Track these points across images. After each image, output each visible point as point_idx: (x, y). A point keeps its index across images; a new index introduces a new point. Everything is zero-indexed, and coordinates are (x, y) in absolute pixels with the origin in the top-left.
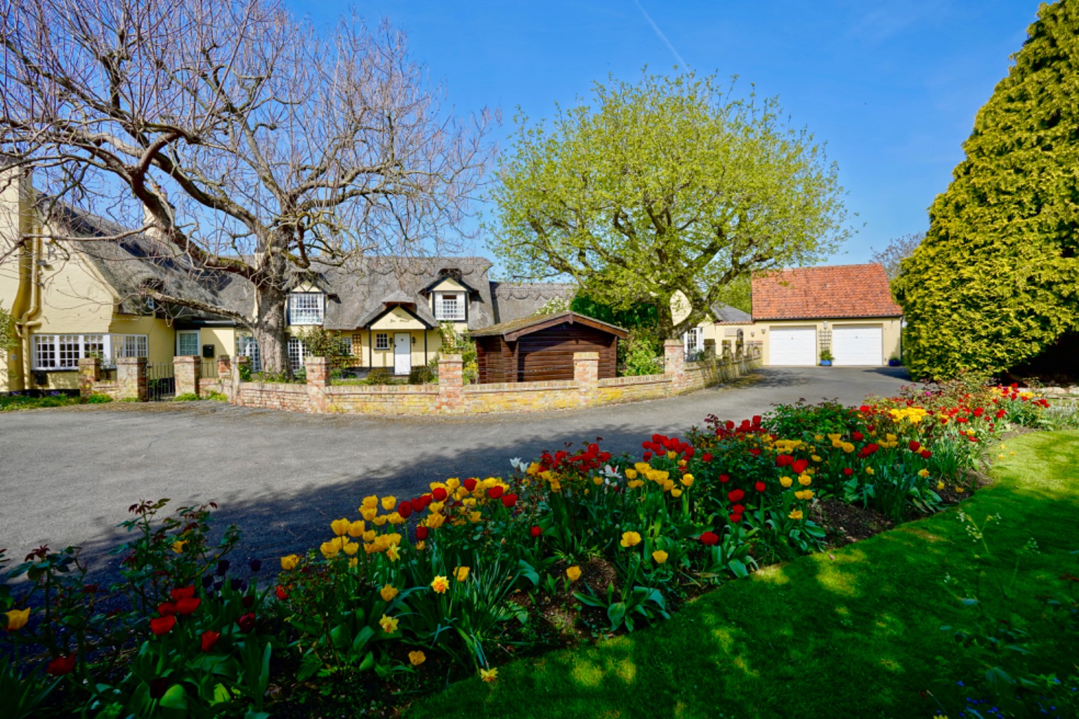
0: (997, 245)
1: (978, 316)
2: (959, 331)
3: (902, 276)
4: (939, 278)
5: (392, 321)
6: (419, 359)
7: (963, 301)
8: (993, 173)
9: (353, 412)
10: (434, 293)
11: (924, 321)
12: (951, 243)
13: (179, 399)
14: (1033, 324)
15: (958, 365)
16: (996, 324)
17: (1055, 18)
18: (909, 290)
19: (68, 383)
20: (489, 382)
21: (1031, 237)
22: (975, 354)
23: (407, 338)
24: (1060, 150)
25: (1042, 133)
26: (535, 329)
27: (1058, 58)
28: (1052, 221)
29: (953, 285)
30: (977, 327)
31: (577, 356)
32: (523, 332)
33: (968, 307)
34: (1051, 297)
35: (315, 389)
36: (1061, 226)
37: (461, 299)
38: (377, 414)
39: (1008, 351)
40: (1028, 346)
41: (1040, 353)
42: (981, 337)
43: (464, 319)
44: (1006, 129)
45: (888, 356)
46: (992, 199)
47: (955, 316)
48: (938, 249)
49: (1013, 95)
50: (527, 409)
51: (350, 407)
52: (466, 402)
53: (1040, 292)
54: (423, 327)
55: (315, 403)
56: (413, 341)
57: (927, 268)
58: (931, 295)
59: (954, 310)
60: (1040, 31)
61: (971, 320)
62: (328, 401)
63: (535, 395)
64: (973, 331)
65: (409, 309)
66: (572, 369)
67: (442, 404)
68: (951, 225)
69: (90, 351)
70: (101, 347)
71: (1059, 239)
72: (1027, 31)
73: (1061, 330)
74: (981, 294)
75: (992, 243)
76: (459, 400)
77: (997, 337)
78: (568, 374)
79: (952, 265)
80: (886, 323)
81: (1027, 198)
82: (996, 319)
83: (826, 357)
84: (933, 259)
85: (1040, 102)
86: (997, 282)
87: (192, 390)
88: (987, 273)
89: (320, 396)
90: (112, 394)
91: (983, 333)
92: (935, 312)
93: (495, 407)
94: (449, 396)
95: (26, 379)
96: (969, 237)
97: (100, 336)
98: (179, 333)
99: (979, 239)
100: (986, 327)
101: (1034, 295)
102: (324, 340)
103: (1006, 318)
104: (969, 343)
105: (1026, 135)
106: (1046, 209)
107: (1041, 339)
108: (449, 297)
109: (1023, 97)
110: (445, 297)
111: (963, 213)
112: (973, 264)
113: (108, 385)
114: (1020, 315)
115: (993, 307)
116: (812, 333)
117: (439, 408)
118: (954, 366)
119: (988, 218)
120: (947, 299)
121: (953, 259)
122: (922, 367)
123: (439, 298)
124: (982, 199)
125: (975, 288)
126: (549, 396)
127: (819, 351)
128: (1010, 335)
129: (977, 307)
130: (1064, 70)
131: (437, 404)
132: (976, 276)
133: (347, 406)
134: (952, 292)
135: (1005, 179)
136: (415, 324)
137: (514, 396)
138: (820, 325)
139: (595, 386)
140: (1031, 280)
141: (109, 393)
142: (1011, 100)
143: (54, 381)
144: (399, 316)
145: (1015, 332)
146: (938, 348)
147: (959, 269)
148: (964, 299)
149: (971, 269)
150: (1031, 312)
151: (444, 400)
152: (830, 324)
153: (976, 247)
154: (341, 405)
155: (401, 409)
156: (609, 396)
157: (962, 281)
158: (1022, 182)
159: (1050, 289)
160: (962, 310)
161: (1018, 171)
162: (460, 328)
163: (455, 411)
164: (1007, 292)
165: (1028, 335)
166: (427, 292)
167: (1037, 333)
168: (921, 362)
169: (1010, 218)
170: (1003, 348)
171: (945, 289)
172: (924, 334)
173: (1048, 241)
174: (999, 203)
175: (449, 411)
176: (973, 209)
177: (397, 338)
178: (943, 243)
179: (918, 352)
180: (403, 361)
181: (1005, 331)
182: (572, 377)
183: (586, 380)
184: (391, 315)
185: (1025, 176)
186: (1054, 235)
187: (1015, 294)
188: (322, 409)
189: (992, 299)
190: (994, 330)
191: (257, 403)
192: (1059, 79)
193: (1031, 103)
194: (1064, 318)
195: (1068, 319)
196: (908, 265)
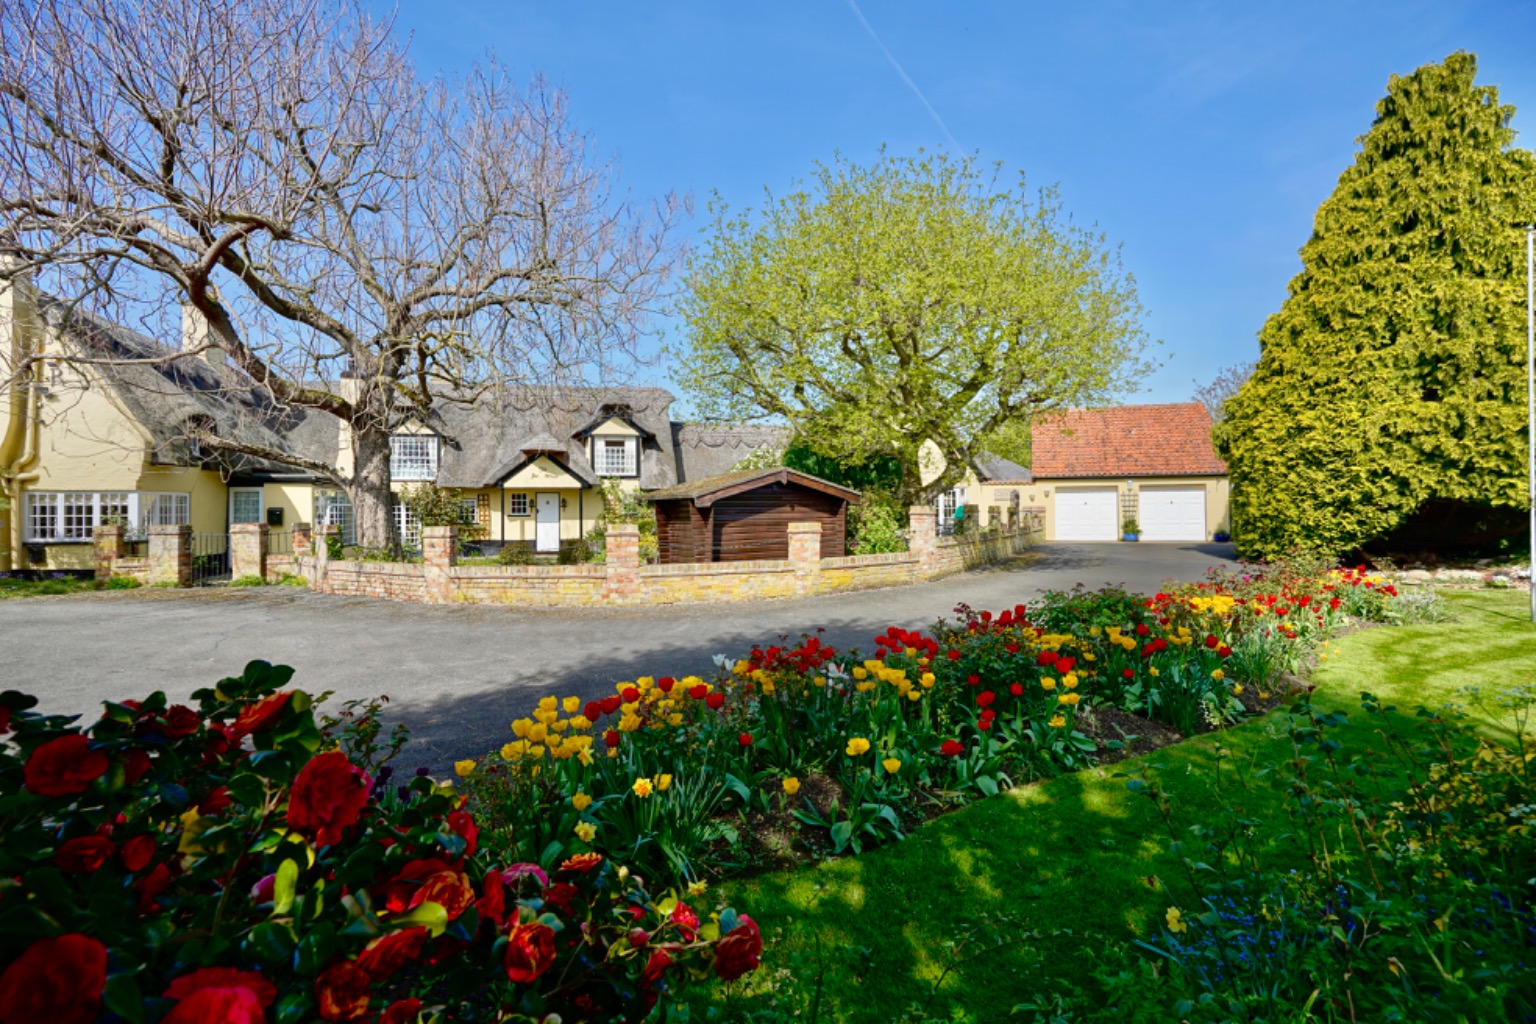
0: (1343, 383)
1: (1321, 476)
2: (1298, 496)
3: (1226, 421)
4: (1271, 425)
5: (534, 476)
6: (571, 530)
7: (1302, 456)
8: (1337, 290)
9: (487, 602)
10: (593, 437)
11: (1254, 482)
12: (1286, 379)
13: (238, 584)
14: (1389, 487)
15: (1297, 540)
16: (1343, 487)
17: (1407, 94)
18: (1235, 441)
19: (74, 560)
20: (674, 561)
21: (1384, 373)
22: (1318, 526)
23: (555, 500)
24: (1420, 262)
25: (1396, 240)
26: (735, 491)
27: (1413, 145)
28: (1411, 355)
29: (1290, 435)
30: (1320, 491)
31: (792, 527)
32: (720, 495)
33: (1309, 464)
34: (1410, 452)
35: (436, 570)
36: (1422, 360)
37: (631, 446)
38: (520, 604)
39: (1360, 523)
40: (1384, 517)
41: (1399, 525)
42: (1325, 505)
43: (634, 473)
44: (1352, 232)
45: (1213, 529)
46: (1337, 324)
47: (1292, 476)
48: (1270, 387)
49: (1360, 190)
50: (725, 598)
51: (484, 596)
52: (644, 589)
53: (1397, 445)
54: (577, 484)
55: (434, 590)
56: (563, 504)
57: (1257, 412)
58: (1261, 447)
59: (1290, 468)
60: (1390, 110)
61: (1312, 481)
62: (453, 586)
63: (736, 580)
64: (1315, 496)
65: (558, 459)
66: (786, 544)
67: (611, 591)
68: (1286, 355)
69: (109, 516)
70: (125, 509)
71: (1421, 377)
72: (1376, 108)
73: (1423, 495)
74: (1324, 447)
75: (1337, 381)
76: (633, 586)
77: (1344, 504)
78: (781, 551)
79: (1287, 408)
80: (1210, 483)
81: (1379, 324)
82: (1343, 481)
83: (1130, 528)
84: (1263, 400)
85: (1393, 200)
86: (1343, 432)
87: (255, 572)
88: (1331, 420)
89: (442, 580)
90: (139, 576)
91: (1328, 499)
92: (1267, 471)
93: (682, 596)
94: (620, 581)
95: (14, 555)
96: (1309, 372)
97: (124, 494)
98: (233, 490)
99: (1321, 375)
100: (1331, 491)
101: (1389, 449)
102: (436, 503)
103: (1356, 479)
104: (1310, 512)
105: (1377, 241)
106: (1403, 338)
107: (1399, 508)
108: (615, 443)
109: (1372, 193)
110: (608, 444)
111: (1300, 340)
112: (1314, 407)
113: (136, 563)
114: (1373, 476)
115: (1339, 464)
116: (1111, 497)
117: (606, 596)
118: (1292, 542)
119: (1331, 348)
120: (1282, 453)
121: (1289, 400)
122: (1252, 542)
123: (600, 445)
124: (1325, 324)
125: (1316, 440)
126: (755, 581)
127: (1122, 522)
128: (1361, 502)
129: (1320, 465)
130: (1420, 161)
131: (604, 592)
132: (1317, 424)
133: (479, 594)
134: (1288, 443)
135: (1351, 298)
136: (566, 481)
137: (708, 581)
138: (1123, 485)
139: (816, 568)
140: (1384, 429)
141: (137, 575)
142: (1357, 195)
143: (55, 557)
144: (544, 469)
145: (1367, 499)
146: (1272, 518)
147: (1296, 414)
148: (1303, 454)
149: (1311, 414)
150: (1386, 471)
151: (614, 586)
152: (1135, 485)
153: (1317, 385)
154: (471, 593)
155: (554, 598)
156: (836, 582)
157: (1301, 430)
158: (1373, 302)
159: (1408, 442)
160: (1301, 468)
161: (1367, 287)
162: (629, 487)
163: (629, 601)
164: (1355, 445)
165: (1384, 502)
166: (582, 437)
167: (1394, 499)
168: (1250, 536)
169: (1359, 349)
170: (1353, 519)
171: (1279, 440)
172: (1254, 500)
173: (1406, 379)
174: (1346, 329)
175: (620, 601)
176: (1313, 335)
177: (541, 500)
178: (1277, 379)
179: (1247, 523)
180: (548, 533)
181: (1355, 497)
182: (785, 556)
183: (804, 560)
184: (532, 468)
185: (1377, 294)
186: (1413, 372)
187: (1366, 448)
188: (445, 598)
189: (1337, 454)
190: (1341, 494)
191: (352, 590)
192: (1415, 172)
193: (1382, 201)
194: (1426, 480)
195: (1431, 481)
196: (1234, 407)
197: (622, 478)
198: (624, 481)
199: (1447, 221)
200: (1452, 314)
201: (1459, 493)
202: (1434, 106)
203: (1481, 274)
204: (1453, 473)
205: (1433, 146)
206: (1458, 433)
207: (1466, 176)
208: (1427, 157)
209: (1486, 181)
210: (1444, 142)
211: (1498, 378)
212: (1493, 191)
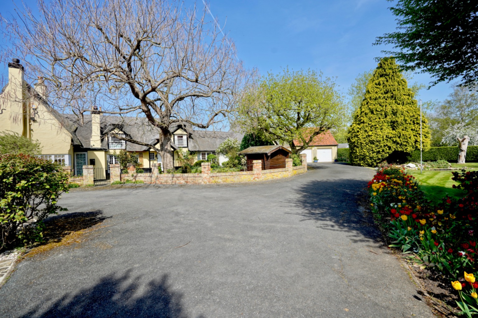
0: (377, 126)
1: (374, 146)
2: (369, 150)
4: (362, 134)
7: (370, 142)
8: (374, 105)
9: (222, 183)
10: (174, 135)
11: (358, 147)
12: (365, 124)
14: (387, 148)
15: (369, 160)
16: (379, 148)
17: (384, 64)
18: (352, 138)
21: (386, 124)
24: (389, 101)
25: (385, 95)
26: (274, 151)
27: (386, 75)
28: (390, 120)
29: (367, 137)
31: (285, 160)
32: (272, 152)
33: (371, 143)
34: (391, 141)
36: (391, 122)
37: (185, 138)
38: (232, 183)
39: (381, 156)
40: (386, 155)
41: (388, 157)
42: (375, 152)
44: (376, 92)
46: (375, 113)
47: (367, 146)
48: (361, 126)
49: (377, 83)
50: (277, 178)
51: (221, 181)
52: (263, 176)
53: (389, 139)
55: (205, 180)
57: (358, 132)
58: (360, 140)
59: (367, 144)
60: (381, 66)
61: (372, 147)
62: (211, 179)
63: (279, 173)
64: (373, 150)
68: (364, 119)
73: (393, 150)
74: (374, 140)
75: (376, 125)
76: (260, 176)
77: (379, 152)
78: (284, 166)
79: (366, 131)
80: (333, 147)
81: (383, 113)
83: (315, 159)
84: (360, 129)
85: (383, 87)
86: (378, 136)
87: (118, 179)
88: (376, 134)
89: (208, 177)
92: (361, 145)
93: (269, 178)
94: (258, 175)
96: (370, 123)
97: (63, 155)
98: (76, 153)
99: (373, 124)
100: (376, 149)
101: (387, 140)
103: (381, 147)
104: (371, 154)
105: (381, 95)
106: (388, 117)
107: (388, 153)
109: (379, 84)
110: (179, 137)
111: (367, 116)
112: (372, 131)
113: (77, 178)
114: (384, 146)
117: (254, 179)
118: (367, 161)
119: (374, 118)
120: (365, 141)
121: (367, 129)
122: (357, 161)
123: (176, 137)
124: (372, 112)
125: (373, 138)
126: (282, 173)
127: (313, 157)
129: (374, 144)
130: (388, 79)
131: (254, 178)
132: (373, 135)
133: (219, 181)
134: (366, 139)
135: (377, 107)
137: (274, 174)
138: (313, 148)
139: (292, 169)
140: (387, 136)
141: (78, 182)
142: (376, 84)
145: (383, 151)
147: (368, 132)
149: (371, 132)
150: (387, 145)
151: (256, 176)
152: (316, 148)
153: (372, 126)
154: (216, 180)
155: (241, 180)
156: (295, 173)
157: (369, 136)
158: (381, 109)
159: (391, 139)
160: (369, 144)
161: (380, 105)
162: (185, 150)
163: (259, 180)
164: (381, 139)
165: (386, 151)
167: (388, 151)
169: (380, 118)
170: (380, 155)
171: (364, 138)
172: (358, 151)
173: (389, 125)
174: (377, 114)
175: (258, 180)
176: (370, 115)
178: (362, 124)
179: (356, 157)
181: (381, 151)
183: (290, 168)
185: (382, 107)
186: (390, 124)
187: (383, 140)
188: (209, 182)
189: (377, 141)
190: (378, 150)
191: (170, 182)
192: (387, 81)
193: (381, 87)
194: (394, 146)
195: (395, 147)
196: (351, 130)
197: (183, 147)
198: (183, 148)
199: (394, 92)
200: (396, 112)
201: (400, 150)
202: (390, 67)
203: (399, 104)
204: (399, 145)
205: (390, 76)
206: (399, 137)
207: (396, 83)
208: (389, 78)
209: (399, 85)
210: (392, 76)
211: (405, 126)
212: (401, 87)
